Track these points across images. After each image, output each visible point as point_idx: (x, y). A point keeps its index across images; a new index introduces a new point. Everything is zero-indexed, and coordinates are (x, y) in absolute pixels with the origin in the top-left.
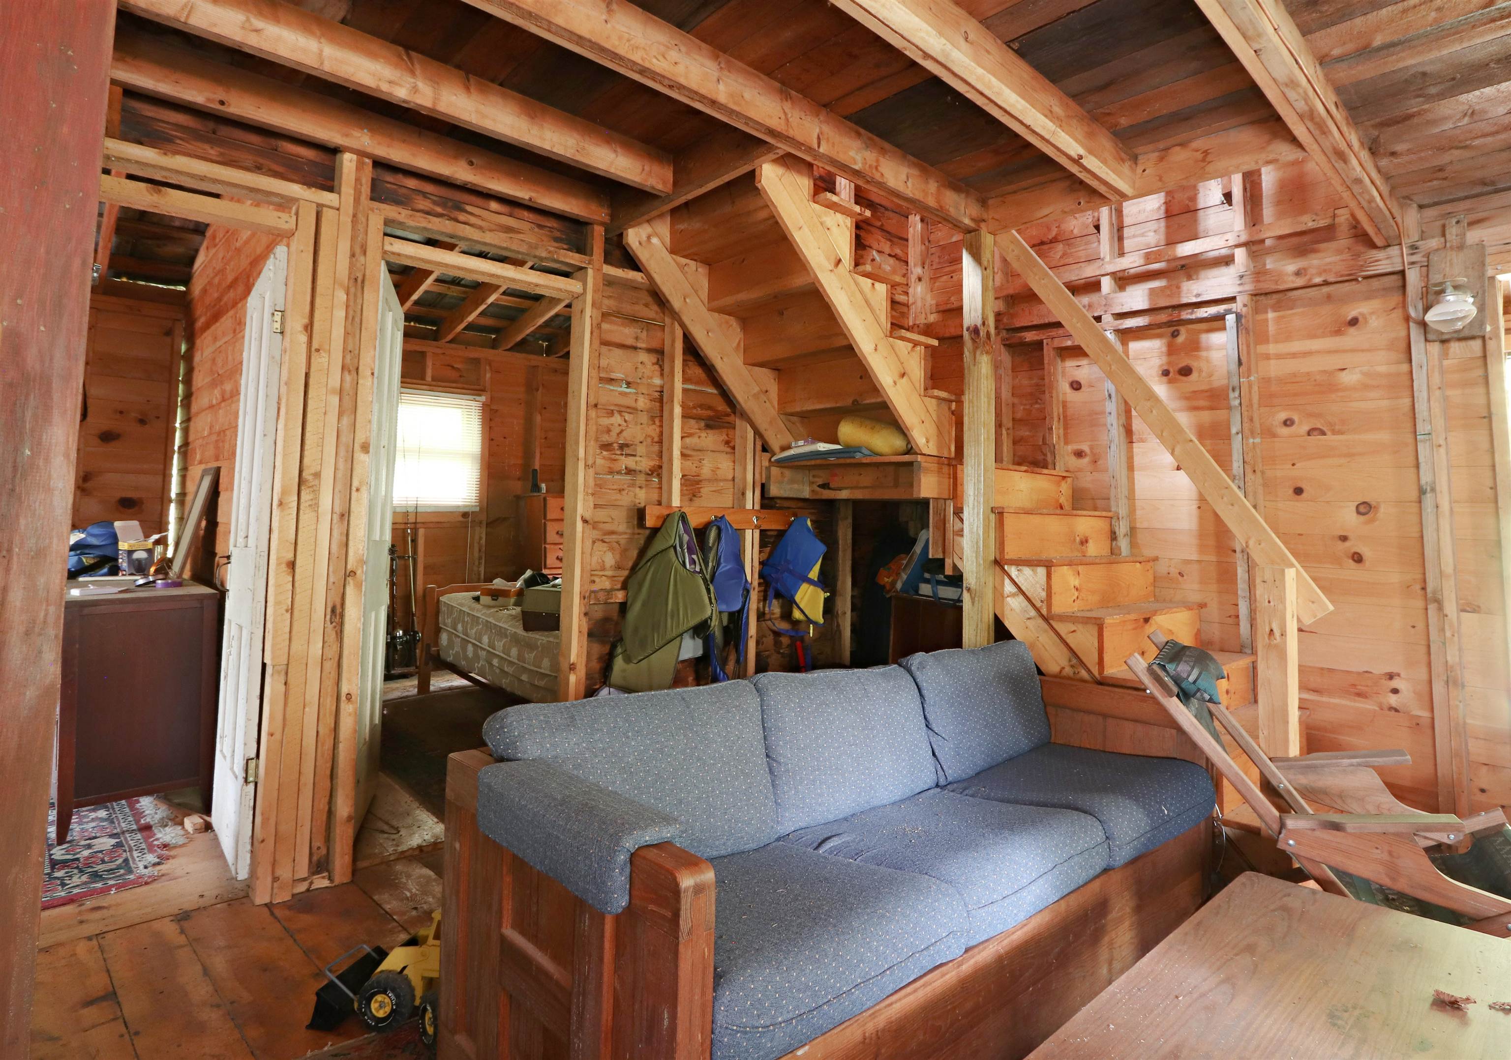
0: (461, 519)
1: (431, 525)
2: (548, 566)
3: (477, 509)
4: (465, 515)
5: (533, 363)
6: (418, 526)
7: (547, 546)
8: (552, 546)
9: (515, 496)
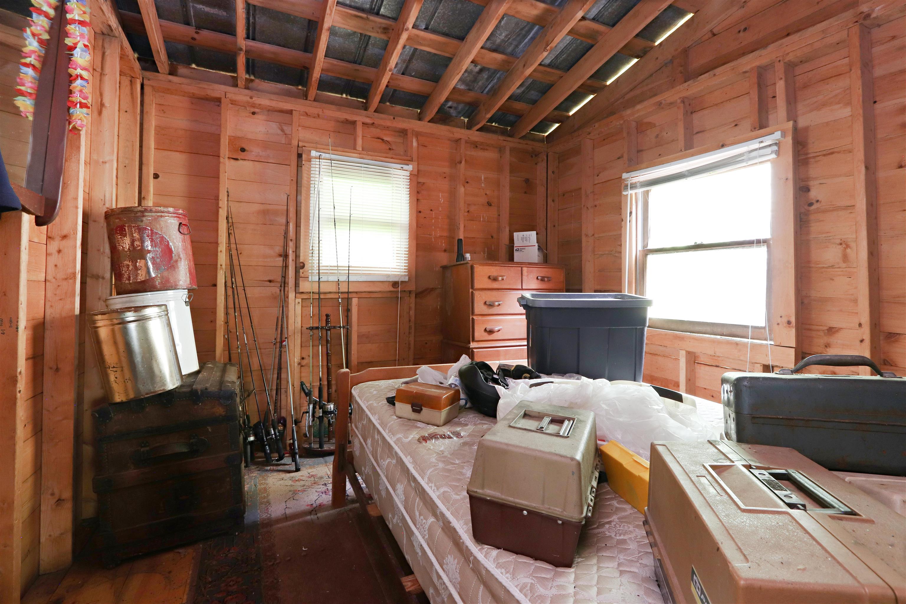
0: (392, 289)
1: (363, 295)
2: (476, 339)
3: (406, 279)
4: (395, 284)
5: (457, 136)
6: (350, 296)
7: (475, 317)
8: (480, 318)
9: (441, 267)
